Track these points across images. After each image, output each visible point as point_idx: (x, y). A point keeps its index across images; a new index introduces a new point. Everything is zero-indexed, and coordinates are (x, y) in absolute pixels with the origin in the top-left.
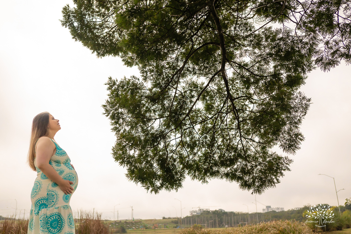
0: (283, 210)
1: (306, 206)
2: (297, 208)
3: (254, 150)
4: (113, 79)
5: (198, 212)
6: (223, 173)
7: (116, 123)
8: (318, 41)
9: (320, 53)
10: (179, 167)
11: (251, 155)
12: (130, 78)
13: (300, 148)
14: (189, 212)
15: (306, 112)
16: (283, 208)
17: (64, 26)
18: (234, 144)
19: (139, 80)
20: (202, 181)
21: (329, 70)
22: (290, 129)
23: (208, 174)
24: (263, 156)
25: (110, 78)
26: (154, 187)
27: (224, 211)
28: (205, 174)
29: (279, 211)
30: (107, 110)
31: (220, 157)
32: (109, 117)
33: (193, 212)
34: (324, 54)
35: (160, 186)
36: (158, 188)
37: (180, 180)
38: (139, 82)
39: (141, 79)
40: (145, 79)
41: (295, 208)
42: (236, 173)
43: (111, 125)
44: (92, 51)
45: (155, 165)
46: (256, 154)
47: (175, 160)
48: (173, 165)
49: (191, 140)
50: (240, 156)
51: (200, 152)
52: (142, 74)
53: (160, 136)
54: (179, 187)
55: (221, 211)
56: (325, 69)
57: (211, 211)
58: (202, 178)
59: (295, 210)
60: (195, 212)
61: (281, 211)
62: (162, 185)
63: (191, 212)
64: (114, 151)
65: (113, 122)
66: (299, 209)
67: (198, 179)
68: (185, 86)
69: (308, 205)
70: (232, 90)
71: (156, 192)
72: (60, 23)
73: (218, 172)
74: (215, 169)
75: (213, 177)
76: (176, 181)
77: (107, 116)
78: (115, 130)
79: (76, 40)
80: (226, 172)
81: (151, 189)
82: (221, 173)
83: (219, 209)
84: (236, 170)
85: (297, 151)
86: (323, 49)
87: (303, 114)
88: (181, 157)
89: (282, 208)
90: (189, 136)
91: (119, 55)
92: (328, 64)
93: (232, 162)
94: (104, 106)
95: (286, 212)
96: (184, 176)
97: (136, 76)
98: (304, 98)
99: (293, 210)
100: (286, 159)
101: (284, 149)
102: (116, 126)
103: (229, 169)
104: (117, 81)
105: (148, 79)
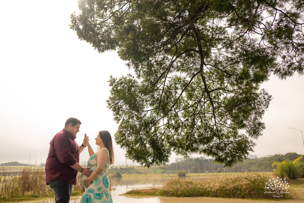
0: (256, 157)
1: (277, 154)
2: (268, 156)
3: (226, 131)
4: (113, 77)
5: (182, 159)
6: (201, 149)
7: (117, 114)
8: (278, 52)
9: (278, 66)
10: (166, 145)
11: (224, 134)
12: (127, 76)
13: (262, 135)
14: (175, 159)
15: (268, 105)
16: (257, 156)
17: (72, 29)
18: (210, 124)
19: (134, 77)
20: (184, 156)
21: (286, 79)
22: (255, 119)
23: (189, 150)
24: (234, 135)
25: (111, 77)
26: (147, 162)
27: (205, 159)
28: (187, 149)
29: (253, 158)
30: (109, 104)
31: (199, 136)
32: (111, 109)
33: (178, 159)
34: (281, 66)
35: (151, 161)
36: (150, 164)
37: (167, 156)
38: (134, 79)
39: (136, 76)
40: (139, 77)
41: (267, 156)
42: (212, 150)
43: (113, 116)
44: (94, 48)
45: (148, 145)
46: (228, 133)
47: (163, 140)
48: (162, 144)
49: (176, 123)
50: (215, 135)
51: (183, 132)
52: (136, 73)
53: (151, 123)
54: (167, 162)
55: (202, 159)
56: (282, 78)
57: (193, 158)
58: (184, 154)
59: (267, 158)
60: (180, 159)
61: (255, 158)
62: (153, 161)
63: (176, 159)
64: (116, 136)
65: (114, 113)
66: (271, 156)
67: (181, 154)
68: (170, 80)
69: (279, 154)
70: (209, 80)
71: (148, 166)
72: (69, 27)
73: (197, 148)
74: (195, 145)
75: (193, 152)
76: (164, 157)
77: (110, 109)
78: (116, 119)
79: (81, 40)
80: (204, 148)
81: (144, 164)
82: (200, 149)
83: (200, 157)
84: (212, 147)
85: (260, 137)
86: (281, 62)
87: (265, 107)
88: (168, 138)
89: (255, 156)
90: (174, 119)
91: (115, 49)
92: (285, 74)
93: (209, 140)
94: (108, 101)
95: (259, 159)
96: (171, 153)
97: (131, 74)
98: (266, 94)
99: (265, 157)
100: (251, 142)
101: (250, 134)
102: (117, 116)
103: (206, 146)
104: (116, 79)
105: (141, 77)
